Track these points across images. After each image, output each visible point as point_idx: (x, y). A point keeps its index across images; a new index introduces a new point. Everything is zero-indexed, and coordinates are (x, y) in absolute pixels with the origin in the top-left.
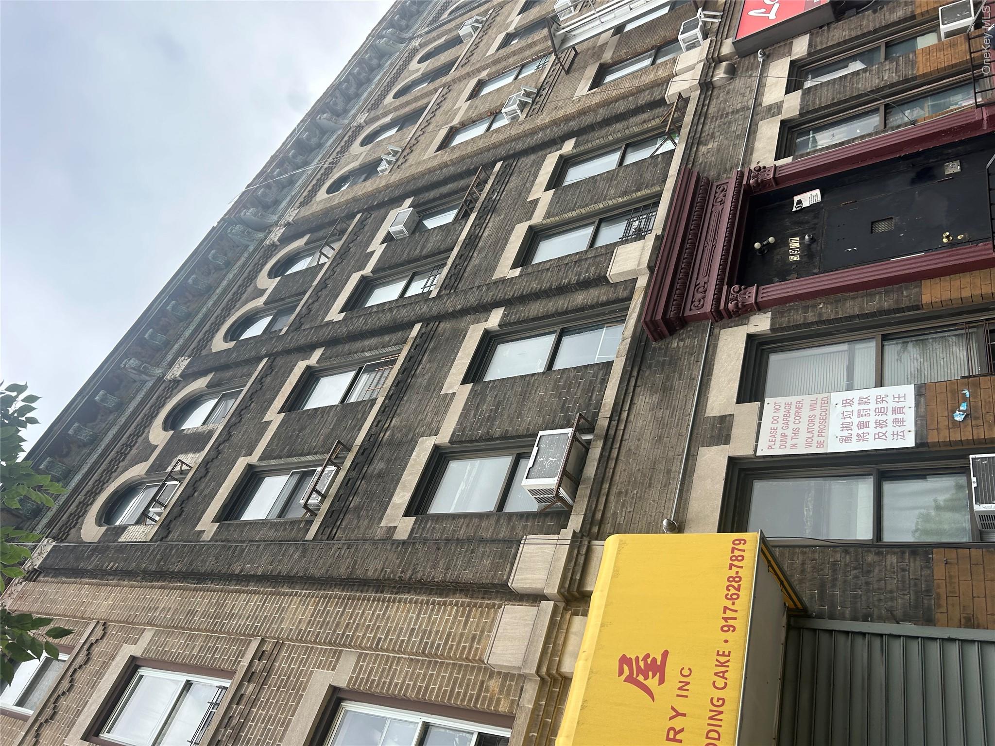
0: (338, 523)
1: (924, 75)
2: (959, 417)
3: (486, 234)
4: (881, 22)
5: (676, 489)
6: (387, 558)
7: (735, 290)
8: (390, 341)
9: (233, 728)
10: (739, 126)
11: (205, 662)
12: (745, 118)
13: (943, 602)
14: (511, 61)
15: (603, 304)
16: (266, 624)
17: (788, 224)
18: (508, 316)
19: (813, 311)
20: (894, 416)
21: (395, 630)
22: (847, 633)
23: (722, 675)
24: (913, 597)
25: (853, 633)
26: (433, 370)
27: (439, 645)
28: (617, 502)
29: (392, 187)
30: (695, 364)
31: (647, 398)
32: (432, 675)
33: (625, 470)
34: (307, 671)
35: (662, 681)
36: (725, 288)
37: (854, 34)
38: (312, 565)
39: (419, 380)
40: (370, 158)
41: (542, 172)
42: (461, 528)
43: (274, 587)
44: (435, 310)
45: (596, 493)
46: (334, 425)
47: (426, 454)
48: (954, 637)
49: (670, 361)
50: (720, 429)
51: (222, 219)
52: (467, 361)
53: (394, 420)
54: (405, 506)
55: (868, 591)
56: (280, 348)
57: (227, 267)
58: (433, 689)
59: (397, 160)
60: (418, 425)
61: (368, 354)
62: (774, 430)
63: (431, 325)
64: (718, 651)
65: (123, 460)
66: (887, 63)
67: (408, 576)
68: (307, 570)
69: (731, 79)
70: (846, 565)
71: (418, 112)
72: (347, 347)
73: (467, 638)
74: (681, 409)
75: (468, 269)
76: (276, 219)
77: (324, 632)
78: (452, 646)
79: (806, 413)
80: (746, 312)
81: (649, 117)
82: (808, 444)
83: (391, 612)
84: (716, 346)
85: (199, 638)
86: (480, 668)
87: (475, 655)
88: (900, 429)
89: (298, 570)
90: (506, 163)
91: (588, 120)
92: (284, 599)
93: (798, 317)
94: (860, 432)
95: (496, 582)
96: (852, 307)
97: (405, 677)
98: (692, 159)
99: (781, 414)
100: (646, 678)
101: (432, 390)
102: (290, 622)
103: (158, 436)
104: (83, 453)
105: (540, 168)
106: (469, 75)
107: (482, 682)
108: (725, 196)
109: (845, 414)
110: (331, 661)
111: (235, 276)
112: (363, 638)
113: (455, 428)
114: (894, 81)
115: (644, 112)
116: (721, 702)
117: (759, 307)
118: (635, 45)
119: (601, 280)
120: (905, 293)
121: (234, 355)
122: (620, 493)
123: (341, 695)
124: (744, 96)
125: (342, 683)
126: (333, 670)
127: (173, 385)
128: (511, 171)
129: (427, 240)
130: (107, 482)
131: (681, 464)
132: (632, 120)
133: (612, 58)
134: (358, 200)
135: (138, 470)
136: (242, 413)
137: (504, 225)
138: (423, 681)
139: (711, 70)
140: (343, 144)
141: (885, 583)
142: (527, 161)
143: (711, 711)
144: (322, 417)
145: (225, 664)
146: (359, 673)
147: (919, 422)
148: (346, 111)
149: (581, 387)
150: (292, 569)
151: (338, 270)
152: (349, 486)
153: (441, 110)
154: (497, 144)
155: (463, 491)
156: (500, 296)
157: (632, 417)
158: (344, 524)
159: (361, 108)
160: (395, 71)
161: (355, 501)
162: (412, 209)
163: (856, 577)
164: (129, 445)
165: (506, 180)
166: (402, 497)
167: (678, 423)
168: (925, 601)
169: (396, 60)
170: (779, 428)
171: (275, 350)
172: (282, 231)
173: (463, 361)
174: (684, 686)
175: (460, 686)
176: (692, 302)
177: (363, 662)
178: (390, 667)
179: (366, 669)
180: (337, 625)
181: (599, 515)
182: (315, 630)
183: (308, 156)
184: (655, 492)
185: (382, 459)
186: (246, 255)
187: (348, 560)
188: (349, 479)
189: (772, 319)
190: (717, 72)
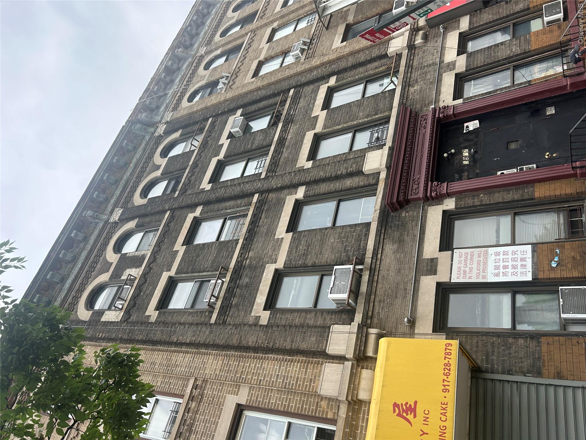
0: (227, 313)
1: (535, 50)
2: (554, 265)
3: (289, 137)
4: (510, 11)
5: (410, 299)
6: (258, 335)
7: (435, 185)
8: (241, 204)
9: (187, 426)
10: (431, 76)
11: (165, 390)
12: (435, 71)
13: (546, 364)
14: (291, 16)
15: (362, 187)
16: (197, 370)
17: (462, 140)
18: (308, 191)
19: (478, 199)
20: (521, 263)
21: (268, 375)
22: (500, 380)
23: (444, 414)
24: (531, 362)
25: (503, 380)
26: (269, 223)
27: (293, 384)
28: (379, 306)
29: (228, 101)
30: (416, 227)
31: (391, 246)
32: (290, 399)
33: (382, 288)
34: (223, 395)
35: (415, 416)
36: (430, 183)
37: (495, 18)
38: (217, 338)
39: (262, 229)
40: (212, 79)
41: (318, 97)
42: (296, 318)
43: (197, 349)
44: (266, 186)
45: (368, 301)
46: (216, 255)
47: (271, 274)
48: (551, 383)
49: (402, 224)
50: (431, 266)
51: (128, 121)
52: (288, 219)
53: (250, 253)
54: (263, 304)
55: (510, 358)
56: (176, 206)
57: (134, 150)
58: (292, 406)
59: (229, 82)
60: (264, 256)
61: (229, 211)
62: (459, 268)
63: (264, 195)
64: (442, 402)
65: (94, 271)
66: (514, 40)
67: (271, 345)
68: (214, 340)
69: (426, 42)
70: (499, 344)
71: (238, 48)
72: (216, 206)
73: (307, 380)
74: (409, 253)
75: (281, 160)
76: (159, 119)
77: (230, 376)
78: (300, 384)
79: (476, 259)
80: (442, 197)
81: (379, 65)
82: (478, 277)
83: (265, 365)
84: (426, 217)
85: (159, 377)
86: (315, 395)
87: (313, 389)
88: (525, 270)
89: (210, 340)
90: (296, 90)
91: (343, 64)
92: (204, 357)
93: (469, 201)
94: (504, 271)
95: (319, 350)
96: (498, 197)
97: (277, 399)
98: (406, 96)
99: (463, 259)
100: (407, 415)
101: (270, 235)
102: (210, 370)
103: (112, 257)
104: (69, 267)
105: (317, 95)
106: (266, 25)
107: (318, 403)
108: (426, 123)
109: (496, 260)
110: (235, 391)
111: (141, 156)
112: (252, 379)
113: (286, 259)
114: (519, 53)
115: (375, 61)
116: (444, 428)
117: (449, 195)
118: (367, 13)
119: (360, 173)
120: (526, 191)
121: (149, 208)
122: (380, 301)
123: (242, 408)
124: (433, 55)
125: (243, 402)
126: (237, 395)
127: (115, 225)
128: (300, 96)
129: (254, 139)
130: (87, 284)
131: (412, 286)
132: (369, 66)
133: (353, 21)
134: (208, 108)
135: (104, 278)
136: (160, 245)
137: (300, 132)
138: (286, 402)
139: (413, 37)
140: (193, 68)
141: (518, 354)
142: (308, 89)
143: (440, 432)
144: (208, 249)
145: (177, 391)
146: (251, 397)
147: (534, 267)
148: (192, 45)
149: (354, 238)
150: (206, 340)
151: (203, 155)
152: (230, 292)
153: (252, 48)
154: (289, 76)
155: (293, 295)
156: (303, 179)
157: (383, 257)
158: (230, 313)
159: (201, 43)
160: (218, 18)
161: (235, 301)
162: (242, 117)
163: (504, 350)
164: (95, 262)
165: (298, 101)
166: (261, 299)
167: (408, 261)
168: (538, 364)
169: (219, 10)
170: (462, 267)
171: (174, 207)
172: (164, 127)
173: (285, 219)
174: (426, 419)
175: (306, 405)
176: (412, 190)
177: (253, 391)
178: (268, 394)
179: (255, 395)
180: (236, 372)
181: (370, 314)
182: (224, 374)
183: (172, 76)
184: (399, 301)
185: (246, 276)
186: (144, 142)
187: (237, 335)
188: (230, 288)
189: (456, 202)
190: (417, 38)
